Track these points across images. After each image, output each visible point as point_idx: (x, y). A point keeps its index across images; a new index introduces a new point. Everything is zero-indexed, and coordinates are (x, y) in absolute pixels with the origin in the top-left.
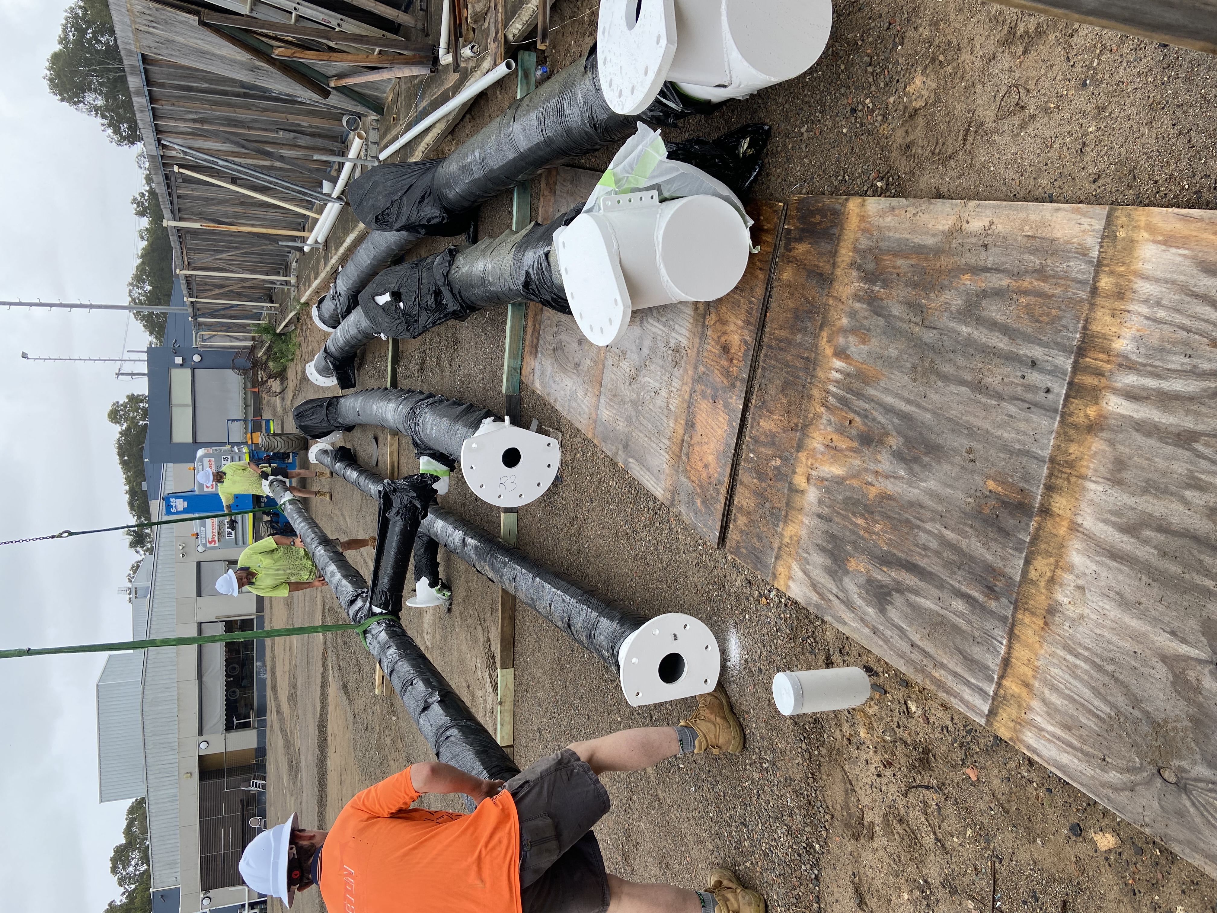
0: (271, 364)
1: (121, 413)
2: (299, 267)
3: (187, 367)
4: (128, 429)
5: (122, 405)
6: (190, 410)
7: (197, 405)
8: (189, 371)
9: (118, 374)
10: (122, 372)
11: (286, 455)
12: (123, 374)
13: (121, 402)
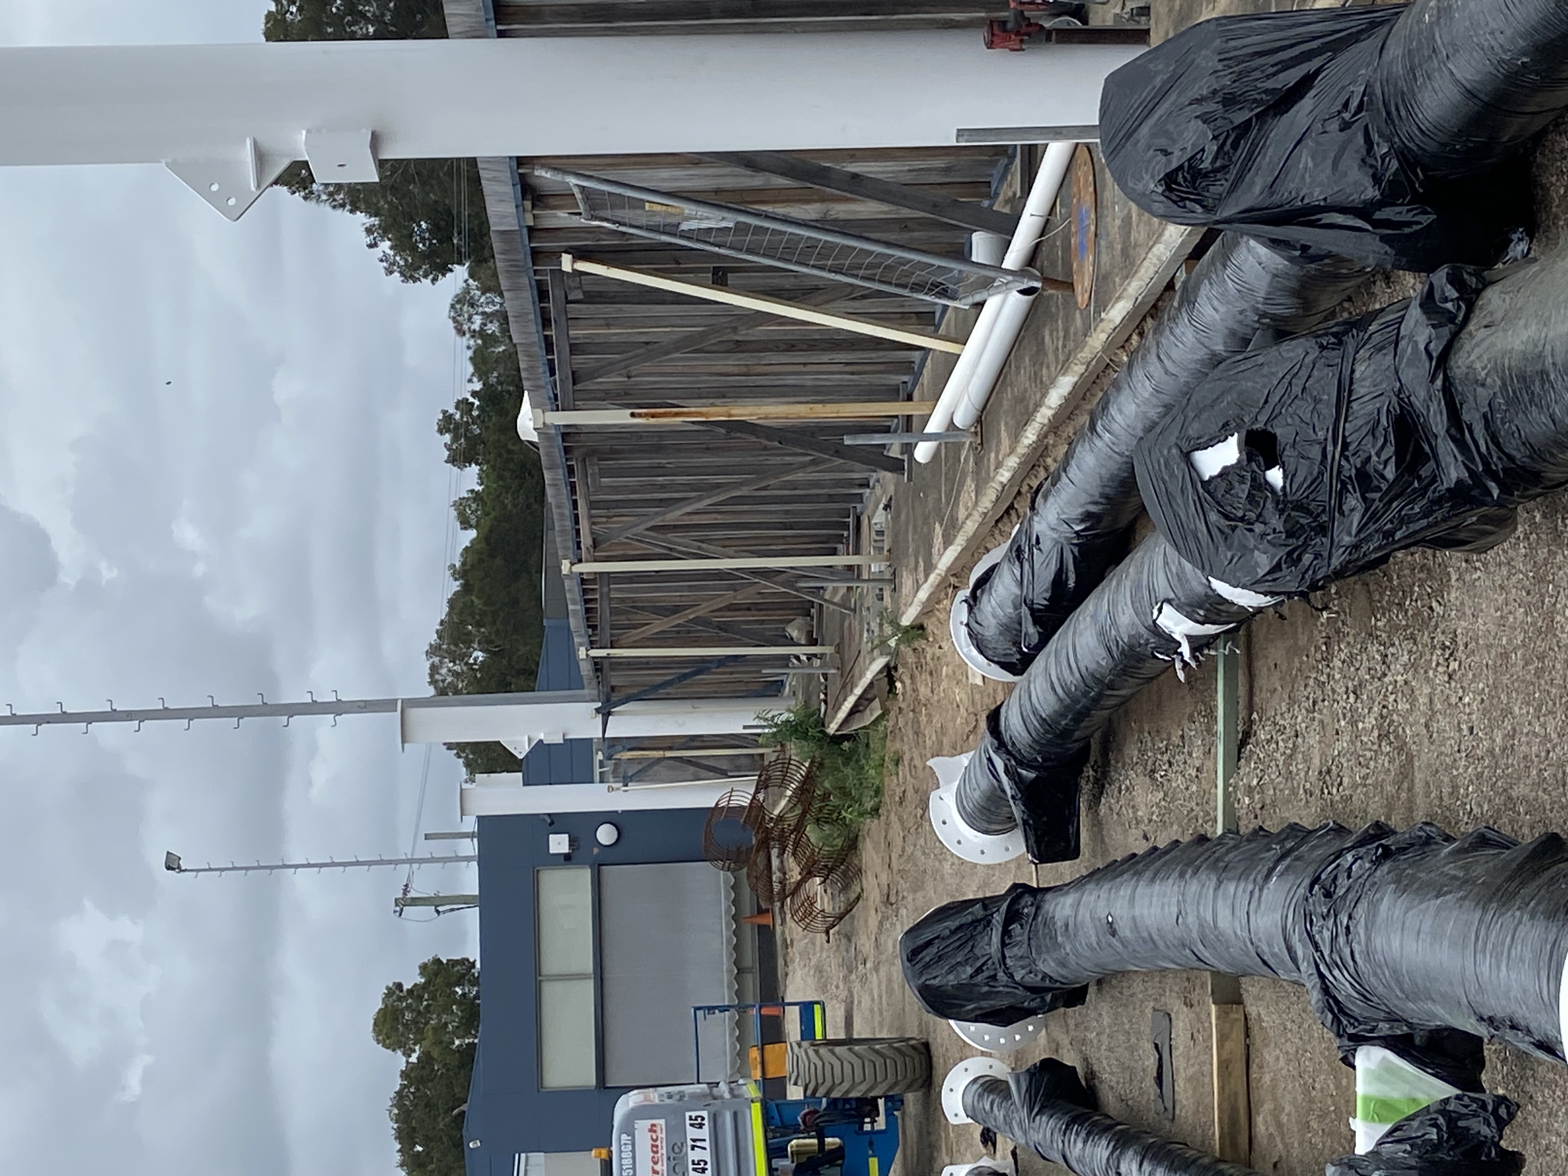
0: (812, 833)
1: (408, 1016)
2: (896, 519)
3: (581, 863)
4: (426, 1059)
5: (410, 992)
6: (589, 988)
7: (607, 976)
8: (586, 875)
9: (405, 902)
10: (412, 894)
11: (867, 1106)
12: (415, 902)
13: (407, 986)
